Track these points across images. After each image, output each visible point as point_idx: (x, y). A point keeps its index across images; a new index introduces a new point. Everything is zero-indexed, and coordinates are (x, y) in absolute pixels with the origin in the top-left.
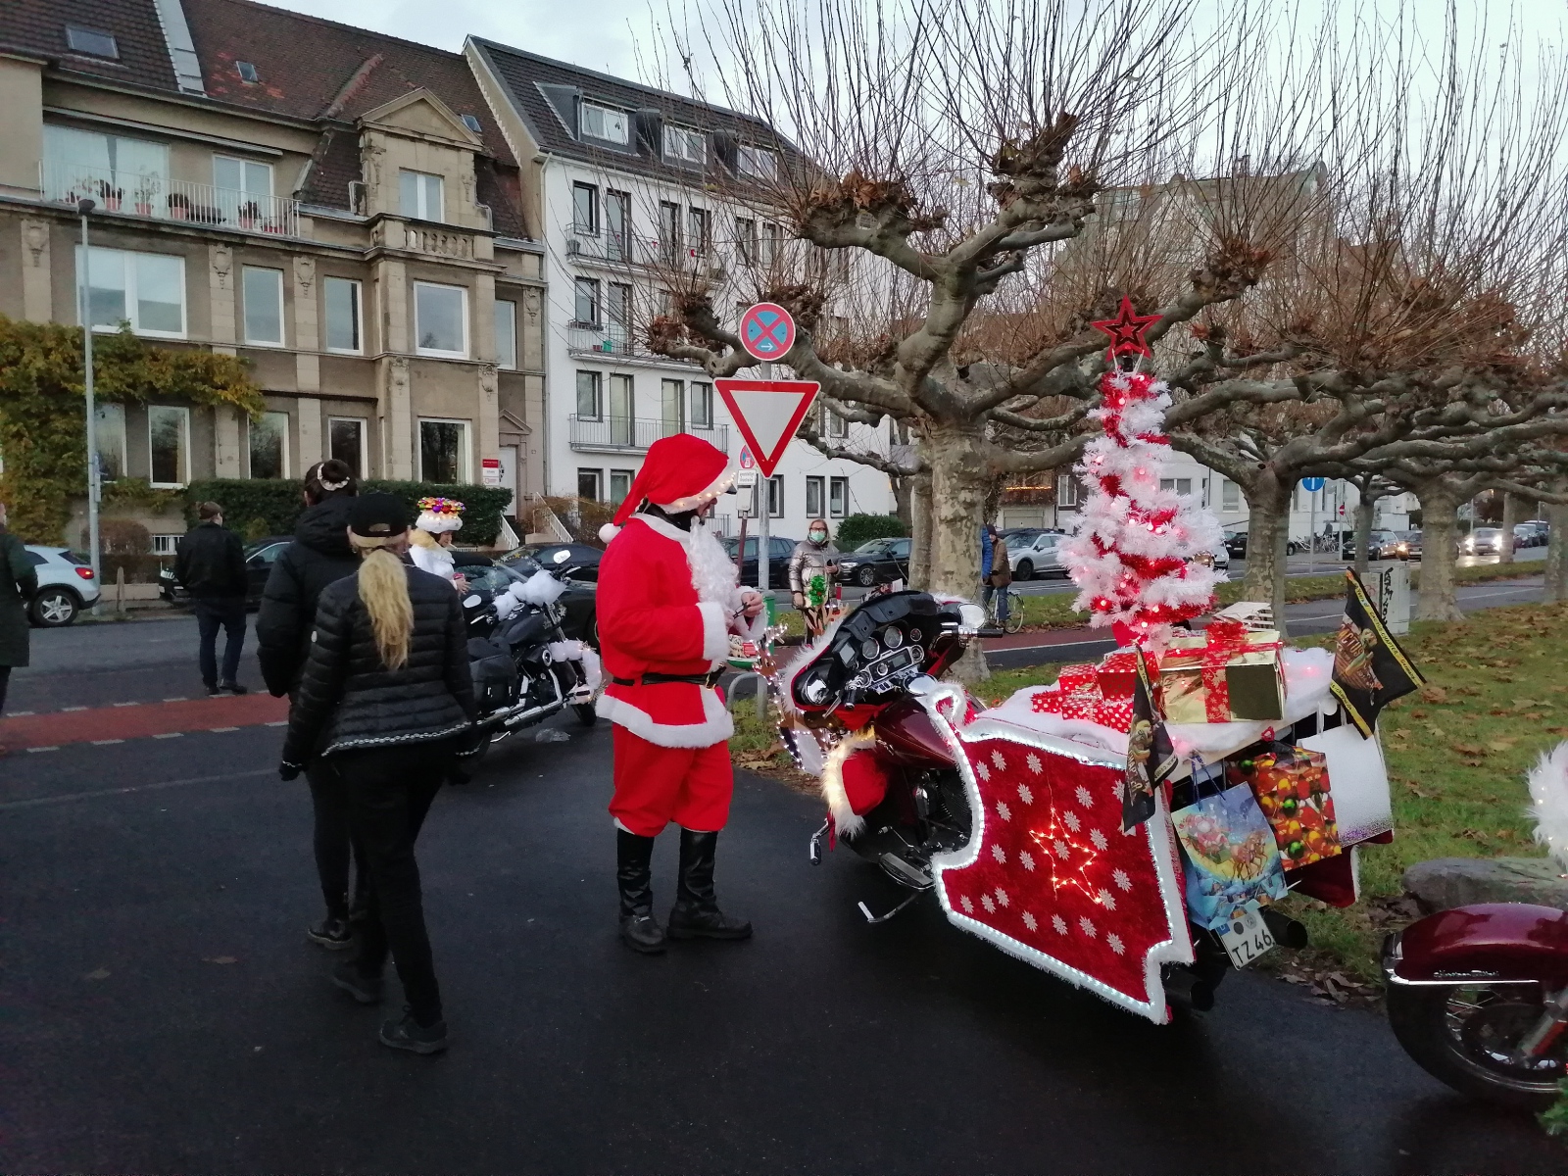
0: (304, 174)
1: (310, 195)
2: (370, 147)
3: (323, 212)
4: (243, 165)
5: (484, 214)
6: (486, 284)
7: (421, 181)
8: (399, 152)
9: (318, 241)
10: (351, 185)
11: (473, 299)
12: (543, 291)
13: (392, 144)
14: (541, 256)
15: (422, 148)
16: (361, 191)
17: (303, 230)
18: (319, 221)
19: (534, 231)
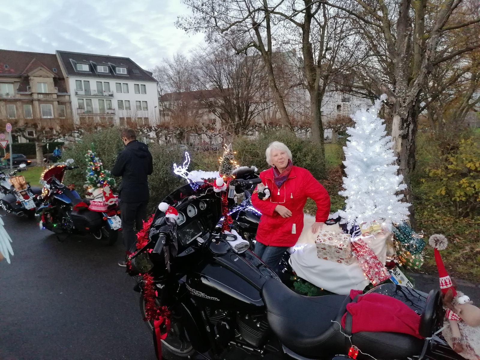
0: (18, 86)
1: (20, 90)
2: (30, 79)
3: (22, 93)
4: (7, 85)
5: (56, 89)
6: (56, 103)
7: (42, 85)
8: (36, 79)
9: (22, 98)
10: (28, 87)
11: (53, 106)
12: (70, 103)
13: (35, 78)
14: (69, 96)
15: (41, 78)
16: (29, 88)
17: (18, 97)
18: (21, 95)
19: (68, 91)
